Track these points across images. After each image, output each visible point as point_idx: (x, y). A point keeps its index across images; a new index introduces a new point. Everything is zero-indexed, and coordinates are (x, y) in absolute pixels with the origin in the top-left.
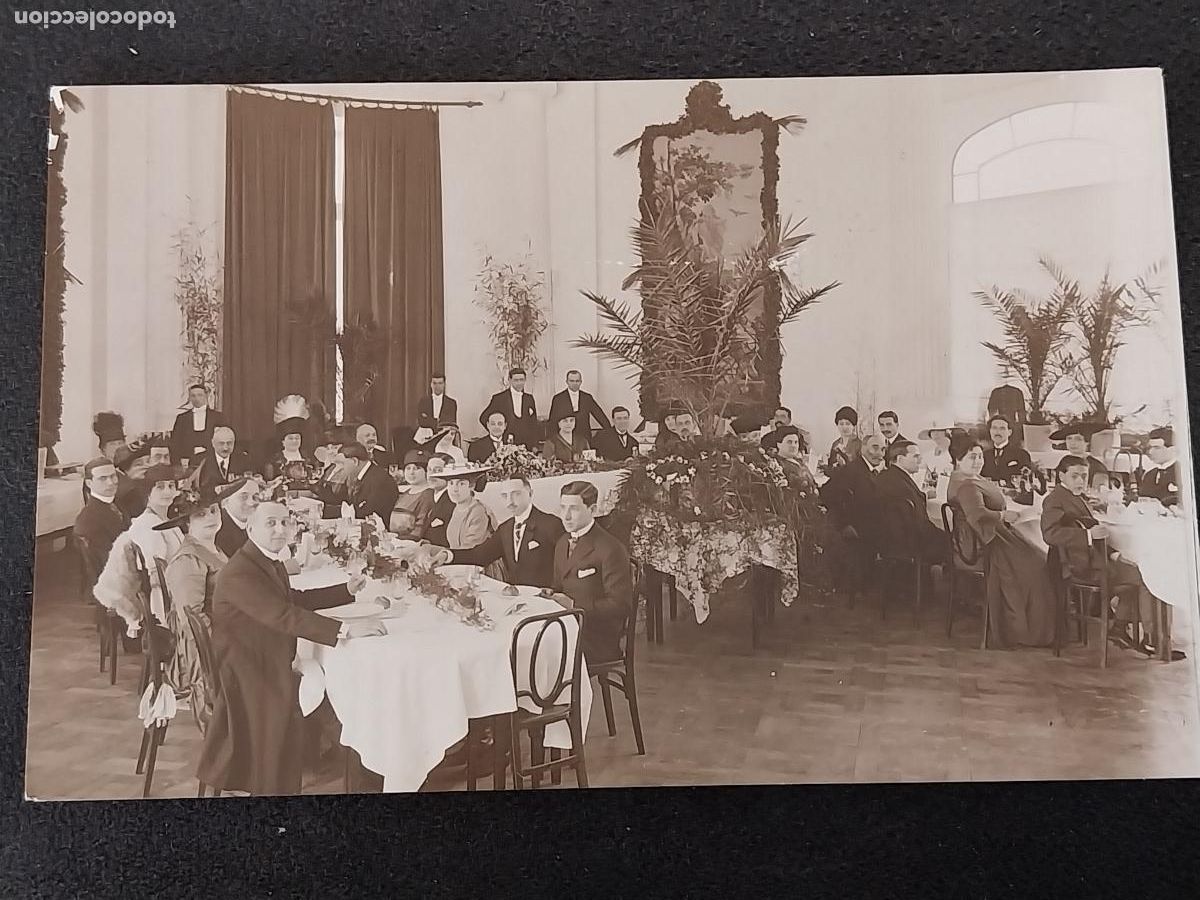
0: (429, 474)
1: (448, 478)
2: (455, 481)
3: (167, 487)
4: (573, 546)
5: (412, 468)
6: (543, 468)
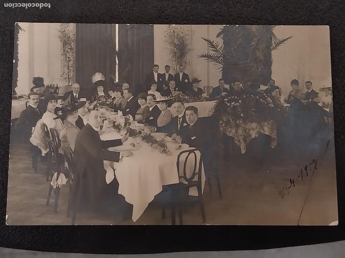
5: (140, 99)
6: (188, 100)
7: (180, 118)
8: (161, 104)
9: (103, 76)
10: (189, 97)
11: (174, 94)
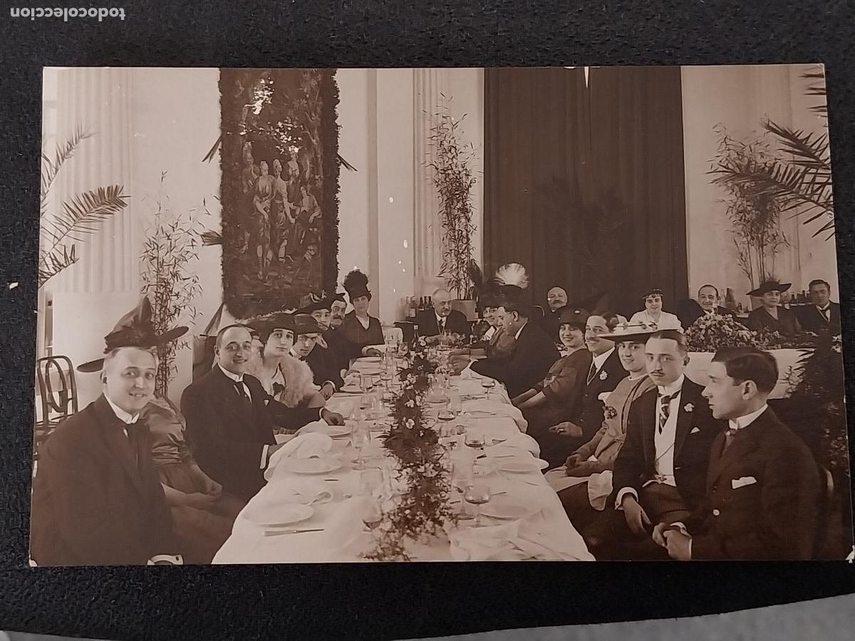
0: (587, 335)
1: (619, 340)
2: (627, 343)
3: (284, 336)
4: (729, 441)
5: (567, 328)
6: (753, 340)
7: (667, 400)
8: (629, 347)
9: (526, 277)
10: (755, 333)
11: (704, 324)
